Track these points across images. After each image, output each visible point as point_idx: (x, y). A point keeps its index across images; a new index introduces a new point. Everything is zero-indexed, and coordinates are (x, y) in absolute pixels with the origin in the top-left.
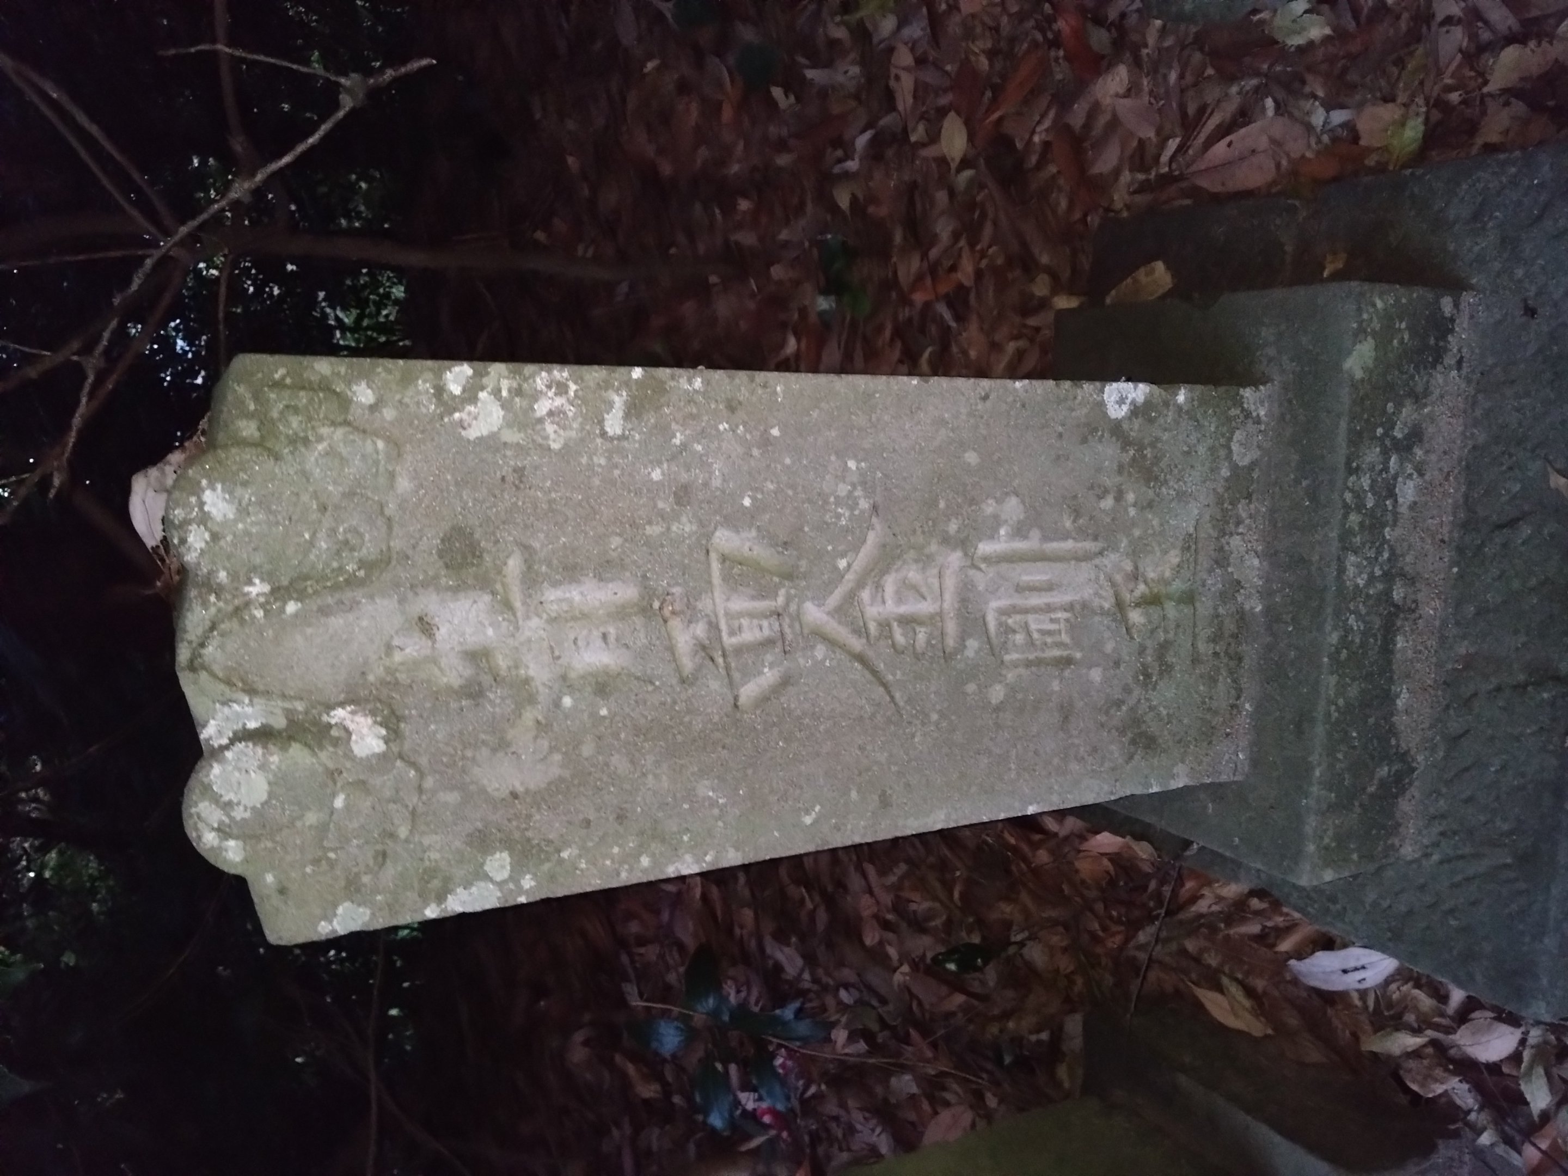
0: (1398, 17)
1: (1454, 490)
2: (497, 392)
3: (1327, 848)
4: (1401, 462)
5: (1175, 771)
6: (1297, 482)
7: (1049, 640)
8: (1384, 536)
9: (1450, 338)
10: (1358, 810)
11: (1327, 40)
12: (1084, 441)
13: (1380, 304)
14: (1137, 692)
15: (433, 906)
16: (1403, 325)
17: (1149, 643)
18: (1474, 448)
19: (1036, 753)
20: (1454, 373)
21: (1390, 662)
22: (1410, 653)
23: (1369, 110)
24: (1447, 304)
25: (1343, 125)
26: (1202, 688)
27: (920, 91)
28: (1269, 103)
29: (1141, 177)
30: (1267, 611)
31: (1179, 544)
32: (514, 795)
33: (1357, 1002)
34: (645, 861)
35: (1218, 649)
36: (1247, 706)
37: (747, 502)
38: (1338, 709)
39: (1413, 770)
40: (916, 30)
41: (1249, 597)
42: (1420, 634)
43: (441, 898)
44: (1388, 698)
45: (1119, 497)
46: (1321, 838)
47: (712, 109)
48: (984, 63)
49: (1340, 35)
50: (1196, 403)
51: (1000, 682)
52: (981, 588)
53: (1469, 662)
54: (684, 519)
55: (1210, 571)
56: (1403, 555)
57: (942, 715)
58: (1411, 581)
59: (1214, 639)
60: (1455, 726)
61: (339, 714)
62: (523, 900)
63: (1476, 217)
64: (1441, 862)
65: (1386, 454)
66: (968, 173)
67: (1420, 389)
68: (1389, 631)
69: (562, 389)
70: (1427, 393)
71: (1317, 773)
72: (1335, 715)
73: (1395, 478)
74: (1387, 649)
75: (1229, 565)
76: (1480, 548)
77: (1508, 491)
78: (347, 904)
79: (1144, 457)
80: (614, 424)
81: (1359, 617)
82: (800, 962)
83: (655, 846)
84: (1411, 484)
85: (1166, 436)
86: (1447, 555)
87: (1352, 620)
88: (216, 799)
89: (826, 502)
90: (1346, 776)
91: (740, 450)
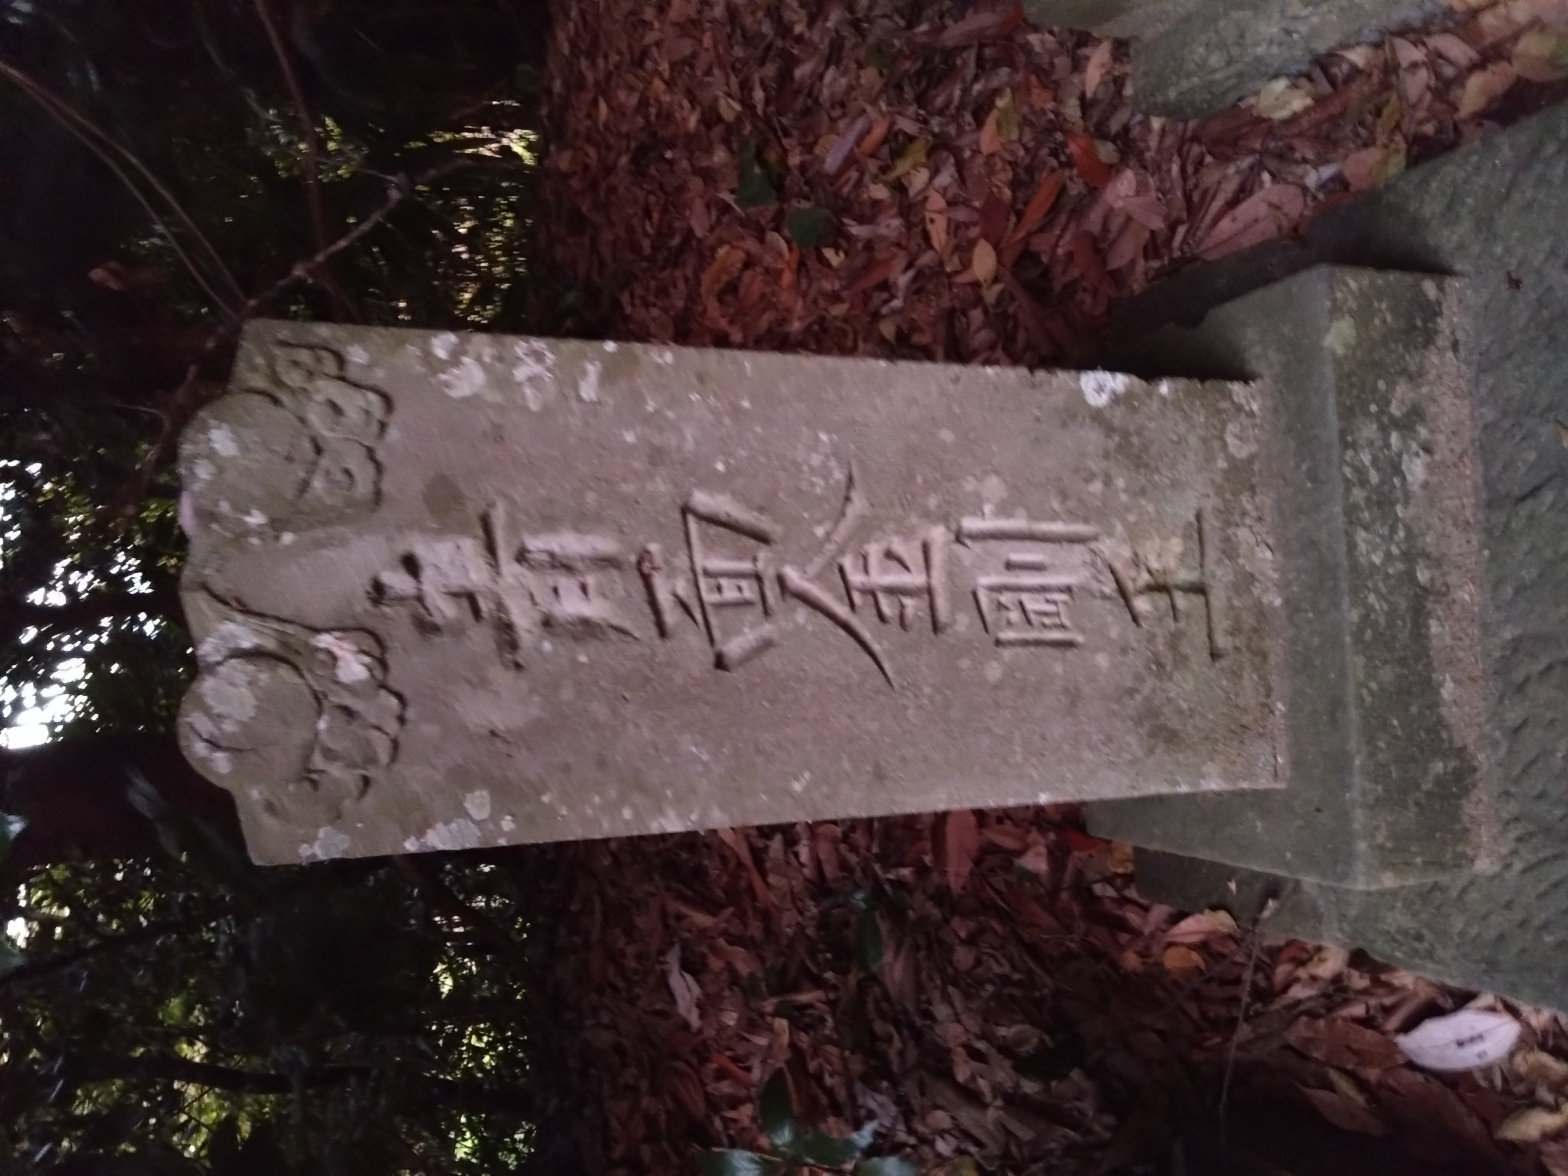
0: (1370, 75)
1: (1471, 471)
2: (479, 359)
3: (1381, 847)
4: (1403, 438)
5: (1204, 769)
6: (1298, 466)
7: (1047, 621)
8: (1396, 514)
9: (1439, 320)
10: (1414, 809)
11: (1307, 111)
12: (1064, 425)
13: (1353, 285)
14: (1151, 682)
15: (413, 839)
16: (1384, 306)
17: (1157, 630)
18: (1485, 427)
19: (1043, 738)
20: (1450, 354)
21: (1425, 649)
22: (1448, 640)
23: (1354, 156)
24: (1429, 287)
25: (1332, 179)
26: (1224, 683)
27: (955, 228)
28: (1266, 176)
29: (1155, 264)
30: (1287, 602)
31: (1179, 532)
32: (493, 733)
33: (1483, 1083)
34: (627, 813)
35: (1238, 644)
36: (1280, 706)
37: (720, 467)
38: (1371, 693)
39: (1475, 770)
40: (946, 177)
41: (1265, 590)
42: (1458, 620)
43: (421, 834)
44: (1430, 687)
45: (1108, 481)
46: (1373, 836)
47: (773, 275)
48: (1007, 193)
49: (1320, 101)
50: (1181, 395)
51: (996, 659)
52: (967, 563)
53: (1516, 645)
54: (658, 479)
55: (1219, 562)
56: (1423, 535)
57: (937, 690)
58: (1437, 562)
59: (1234, 631)
60: (1513, 717)
61: (325, 641)
62: (502, 842)
63: (1449, 208)
64: (1525, 871)
65: (1384, 431)
66: (998, 287)
67: (1413, 368)
68: (1419, 614)
69: (539, 357)
70: (1421, 373)
71: (1357, 762)
72: (1369, 699)
73: (1400, 455)
74: (1419, 634)
75: (1238, 556)
76: (1507, 525)
77: (1524, 461)
78: (328, 828)
79: (1130, 444)
80: (589, 390)
81: (1381, 596)
82: (893, 1110)
83: (638, 798)
84: (1418, 462)
85: (1152, 425)
86: (1475, 539)
87: (1372, 599)
88: (207, 711)
89: (799, 470)
90: (1392, 768)
91: (710, 417)
